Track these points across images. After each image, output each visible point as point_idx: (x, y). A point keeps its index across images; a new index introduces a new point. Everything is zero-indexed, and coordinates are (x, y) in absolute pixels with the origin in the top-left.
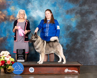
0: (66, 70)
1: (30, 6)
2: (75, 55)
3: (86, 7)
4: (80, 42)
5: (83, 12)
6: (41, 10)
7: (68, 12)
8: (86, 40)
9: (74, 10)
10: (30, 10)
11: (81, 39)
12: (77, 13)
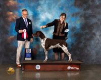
0: (69, 68)
1: (39, 9)
2: (79, 53)
3: (89, 12)
4: (83, 42)
5: (87, 15)
6: (49, 13)
7: (73, 15)
8: (88, 40)
9: (79, 13)
10: (40, 12)
11: (85, 39)
12: (81, 16)
